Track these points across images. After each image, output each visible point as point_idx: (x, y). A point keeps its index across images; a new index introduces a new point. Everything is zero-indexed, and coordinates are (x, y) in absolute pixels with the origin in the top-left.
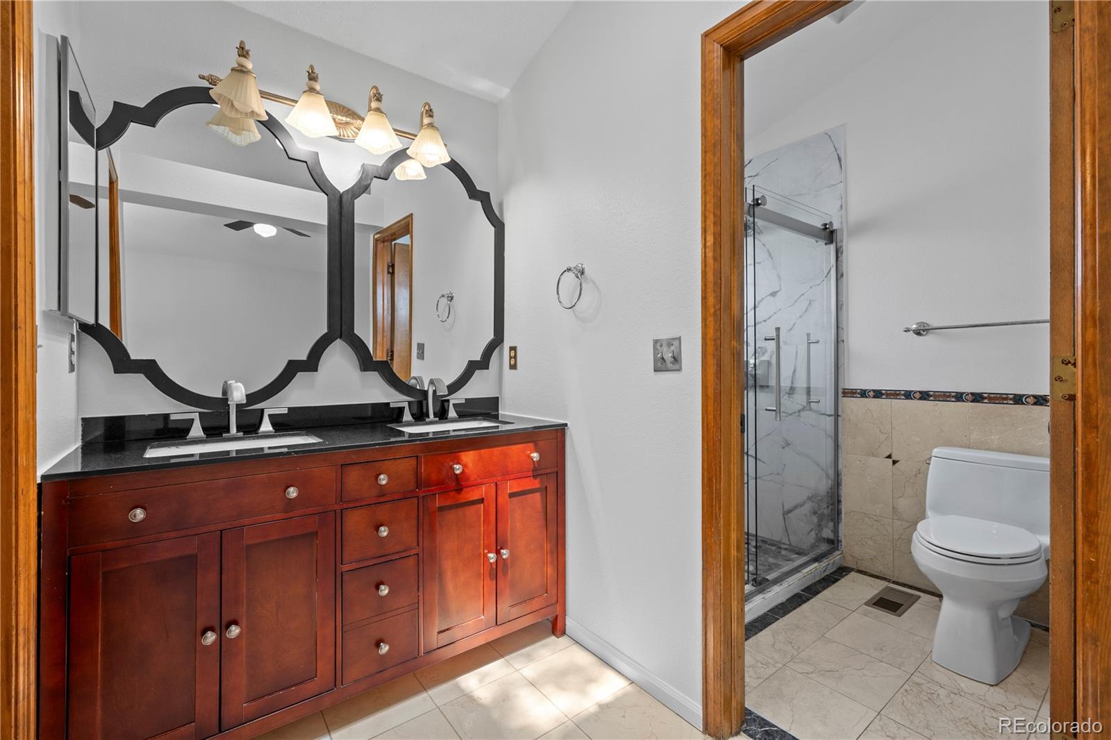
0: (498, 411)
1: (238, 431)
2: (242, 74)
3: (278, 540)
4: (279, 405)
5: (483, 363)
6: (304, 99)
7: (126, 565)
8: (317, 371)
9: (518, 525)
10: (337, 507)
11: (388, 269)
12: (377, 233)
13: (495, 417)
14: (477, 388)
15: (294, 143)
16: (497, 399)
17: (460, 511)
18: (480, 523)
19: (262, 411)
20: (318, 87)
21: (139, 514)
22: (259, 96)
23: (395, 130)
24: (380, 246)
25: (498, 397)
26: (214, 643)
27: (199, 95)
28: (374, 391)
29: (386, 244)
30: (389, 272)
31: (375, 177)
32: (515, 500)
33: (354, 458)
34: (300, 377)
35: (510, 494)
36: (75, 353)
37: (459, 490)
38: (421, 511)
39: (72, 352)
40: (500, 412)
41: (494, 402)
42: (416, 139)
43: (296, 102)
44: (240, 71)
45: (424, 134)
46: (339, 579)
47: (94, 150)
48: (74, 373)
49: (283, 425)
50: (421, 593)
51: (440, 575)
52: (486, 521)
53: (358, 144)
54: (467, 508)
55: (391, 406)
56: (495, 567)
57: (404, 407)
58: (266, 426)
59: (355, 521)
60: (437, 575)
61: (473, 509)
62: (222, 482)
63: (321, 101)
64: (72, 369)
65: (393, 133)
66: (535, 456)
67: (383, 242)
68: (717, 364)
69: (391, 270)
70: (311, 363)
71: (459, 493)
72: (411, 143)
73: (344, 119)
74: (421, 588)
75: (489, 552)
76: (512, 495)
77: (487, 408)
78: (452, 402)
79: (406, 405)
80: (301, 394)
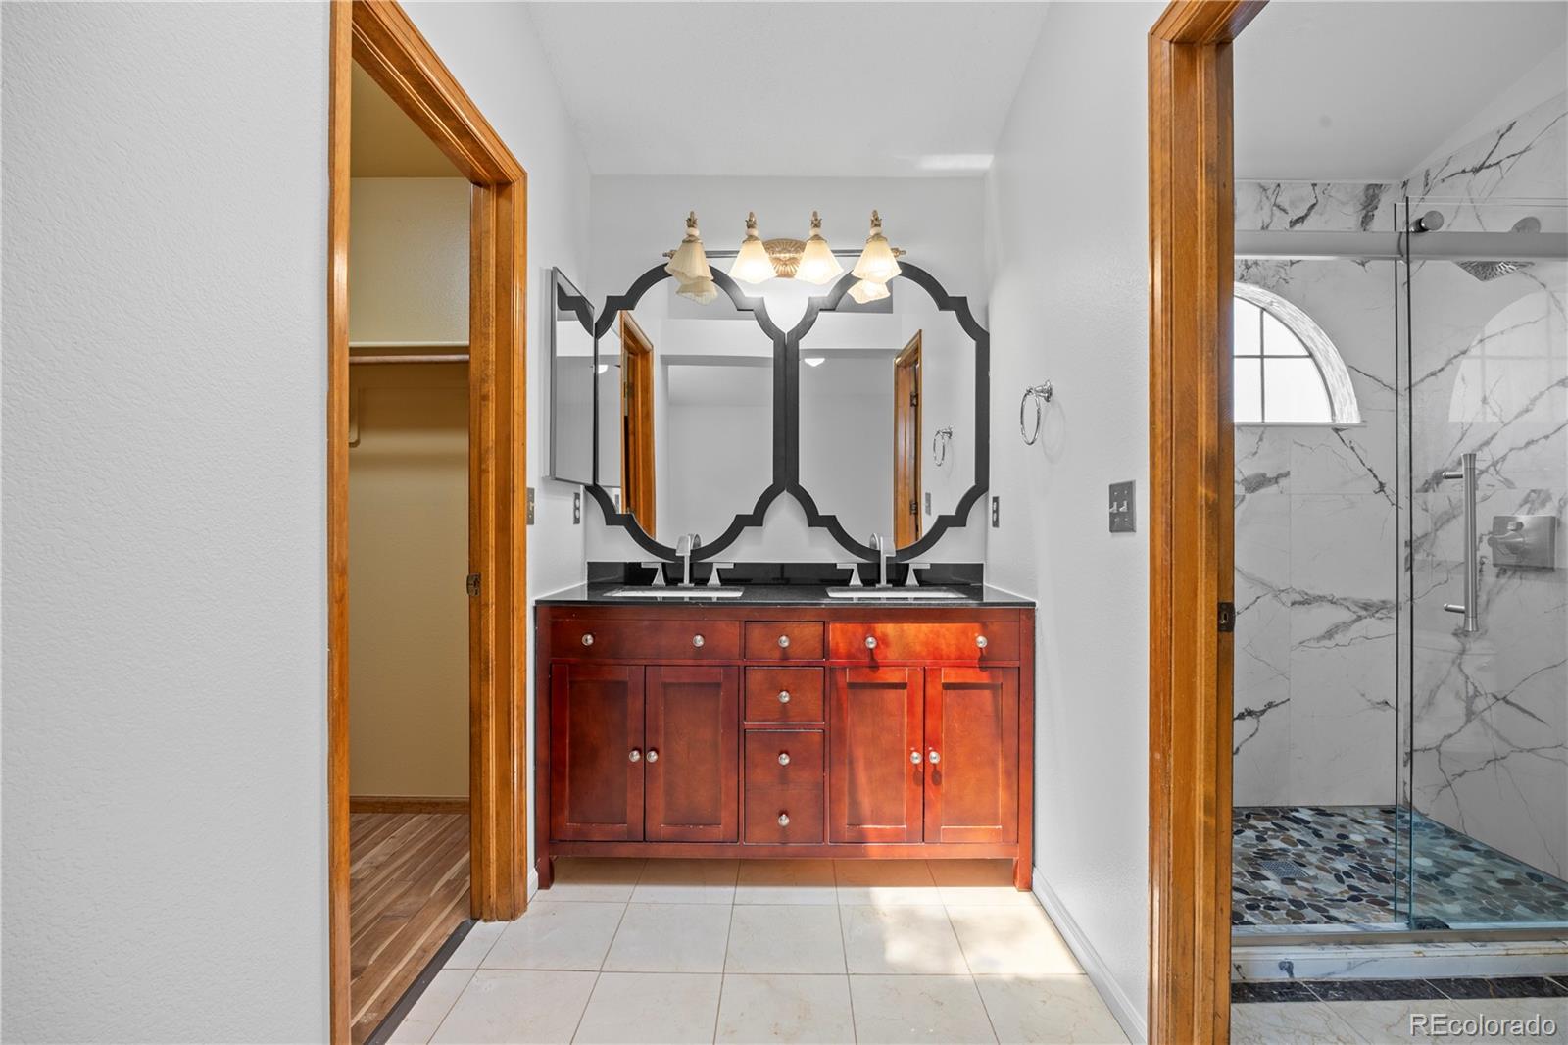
0: (982, 582)
1: (691, 582)
2: (689, 244)
3: (689, 684)
4: (725, 560)
5: (959, 519)
6: (744, 250)
7: (581, 679)
8: (762, 525)
9: (957, 726)
10: (739, 662)
11: (912, 400)
12: (898, 357)
13: (978, 592)
14: (949, 551)
15: (742, 293)
16: (980, 566)
17: (877, 693)
18: (903, 712)
19: (711, 564)
20: (755, 233)
21: (589, 640)
22: (704, 256)
23: (834, 252)
24: (903, 373)
25: (982, 565)
26: (639, 760)
27: (658, 274)
28: (823, 550)
29: (908, 369)
30: (912, 405)
31: (821, 310)
32: (951, 693)
33: (757, 616)
34: (748, 532)
35: (943, 684)
36: (581, 508)
37: (875, 666)
38: (827, 684)
39: (577, 508)
40: (984, 583)
41: (977, 570)
42: (862, 255)
43: (738, 252)
44: (690, 241)
45: (870, 249)
46: (742, 734)
47: (592, 339)
48: (581, 525)
49: (728, 580)
50: (827, 775)
51: (851, 762)
52: (911, 712)
53: (799, 278)
54: (887, 690)
55: (838, 567)
56: (922, 770)
57: (852, 570)
58: (714, 580)
59: (756, 677)
60: (846, 761)
61: (891, 694)
62: (646, 623)
63: (759, 247)
64: (577, 521)
65: (832, 255)
66: (981, 641)
67: (905, 367)
68: (1166, 522)
69: (915, 402)
70: (756, 519)
71: (875, 672)
72: (856, 262)
73: (788, 255)
74: (827, 769)
75: (916, 751)
76: (947, 687)
77: (968, 578)
78: (912, 568)
79: (855, 567)
80: (748, 550)
